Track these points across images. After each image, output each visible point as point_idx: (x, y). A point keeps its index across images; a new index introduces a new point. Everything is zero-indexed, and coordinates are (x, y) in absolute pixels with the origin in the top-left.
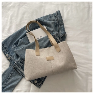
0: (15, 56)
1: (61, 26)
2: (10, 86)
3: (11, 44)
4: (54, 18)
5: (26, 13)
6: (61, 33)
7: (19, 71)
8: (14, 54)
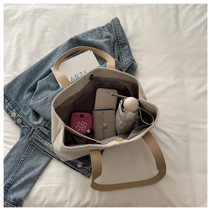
0: (31, 115)
1: (123, 47)
2: (23, 179)
3: (21, 92)
5: (49, 29)
6: (126, 61)
8: (29, 111)
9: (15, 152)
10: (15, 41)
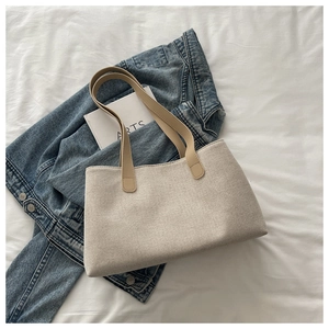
0: (50, 198)
1: (202, 81)
3: (33, 157)
4: (177, 56)
5: (79, 47)
6: (206, 106)
7: (70, 248)
8: (46, 192)
9: (27, 259)
10: (21, 67)
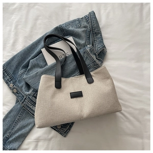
0: (24, 87)
3: (17, 68)
4: (85, 23)
5: (40, 18)
6: (98, 47)
7: (32, 110)
8: (22, 84)
9: (12, 114)
10: (14, 26)
